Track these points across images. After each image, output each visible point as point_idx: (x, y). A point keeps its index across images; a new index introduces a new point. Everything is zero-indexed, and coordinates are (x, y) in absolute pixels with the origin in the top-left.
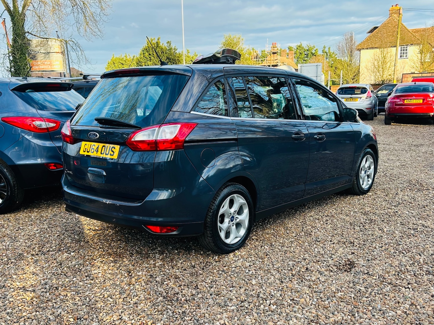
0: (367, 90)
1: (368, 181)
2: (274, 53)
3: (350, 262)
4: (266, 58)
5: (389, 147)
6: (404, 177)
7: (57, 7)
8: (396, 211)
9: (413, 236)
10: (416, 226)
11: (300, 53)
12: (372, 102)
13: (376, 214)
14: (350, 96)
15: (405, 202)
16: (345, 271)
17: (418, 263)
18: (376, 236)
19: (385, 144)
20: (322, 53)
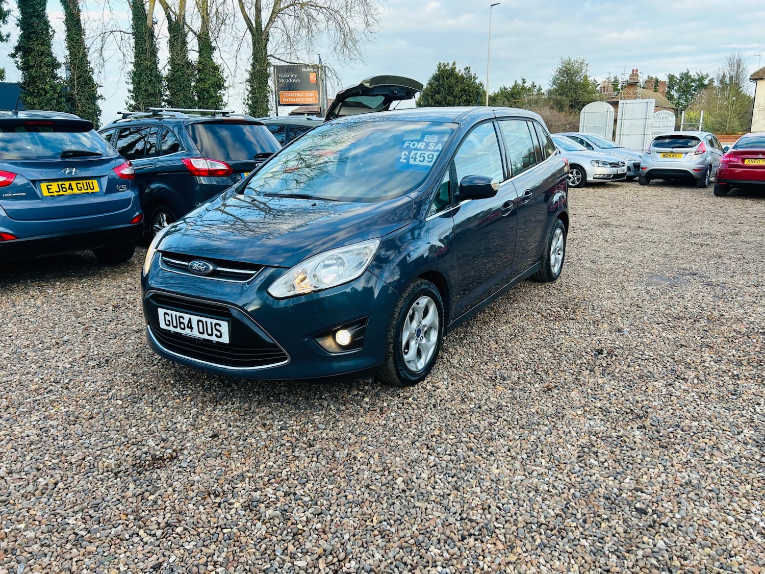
2: (632, 84)
4: (620, 91)
12: (705, 160)
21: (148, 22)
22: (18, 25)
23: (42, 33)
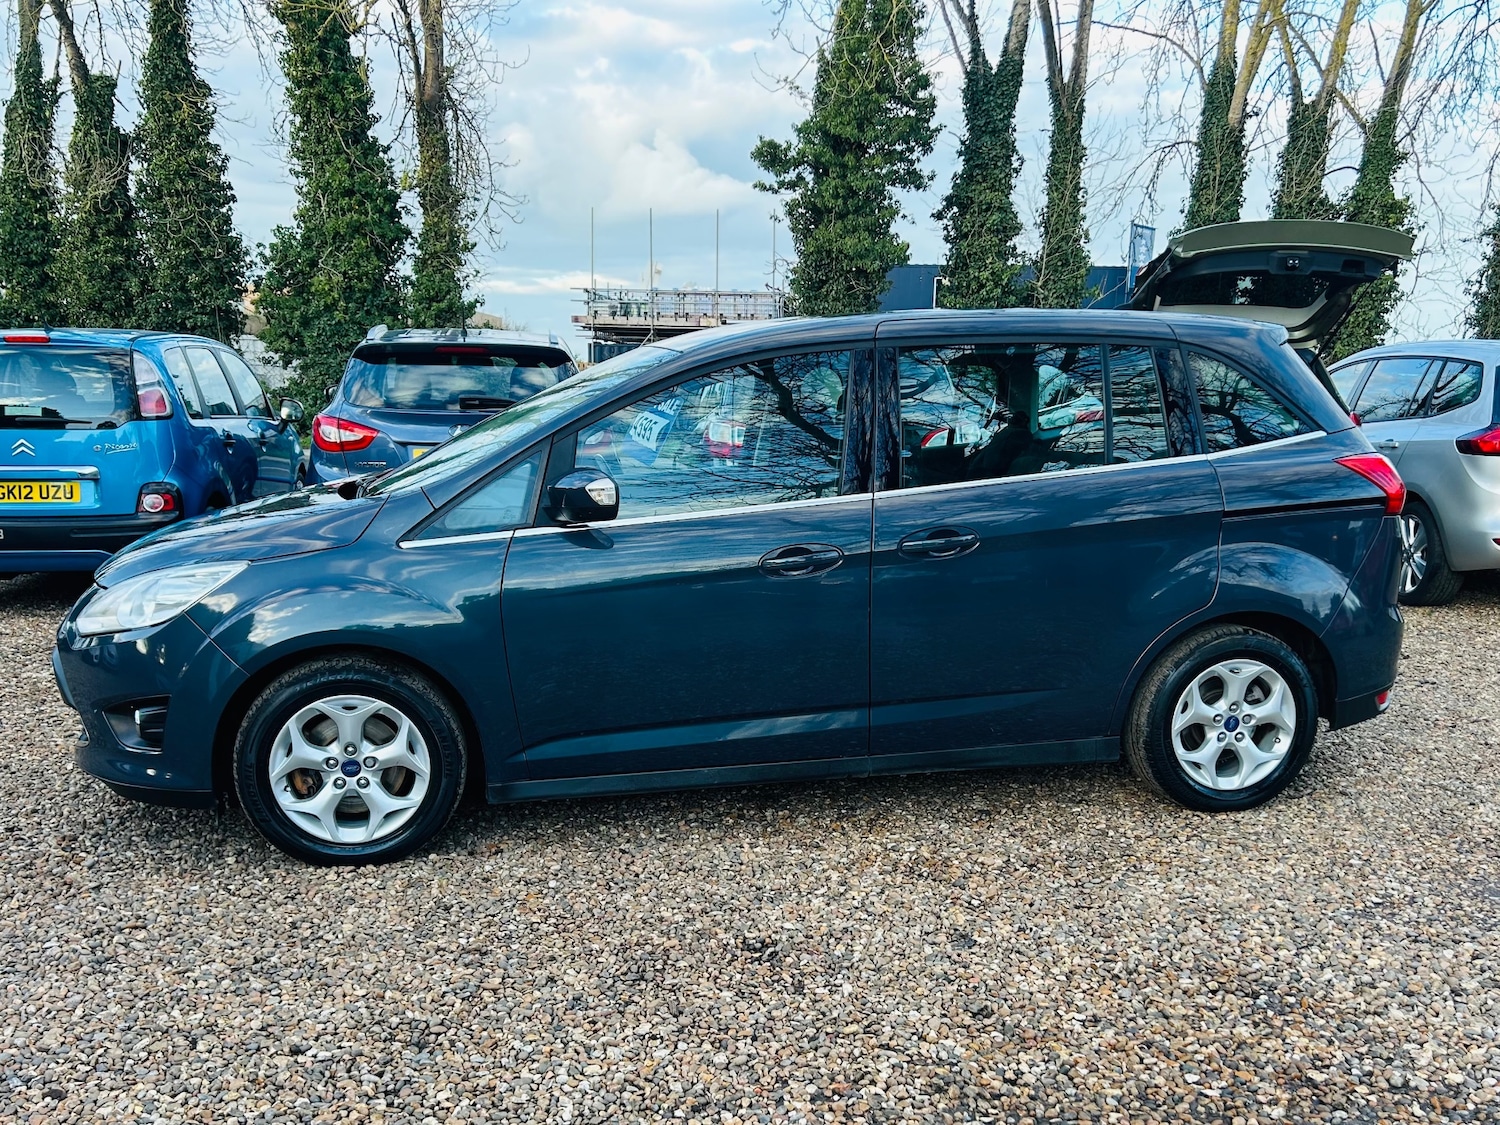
21: (1230, 115)
22: (960, 154)
23: (995, 165)
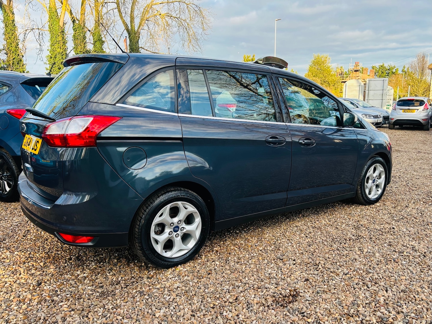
0: (424, 103)
1: (378, 191)
2: (356, 71)
3: (296, 292)
4: (349, 75)
5: (427, 156)
6: (426, 188)
7: (168, 28)
8: (394, 226)
9: (394, 261)
10: (405, 248)
11: (382, 72)
12: (428, 114)
13: (369, 228)
14: (408, 107)
15: (409, 217)
16: (281, 306)
17: (376, 303)
18: (350, 257)
19: (426, 153)
20: (401, 73)
